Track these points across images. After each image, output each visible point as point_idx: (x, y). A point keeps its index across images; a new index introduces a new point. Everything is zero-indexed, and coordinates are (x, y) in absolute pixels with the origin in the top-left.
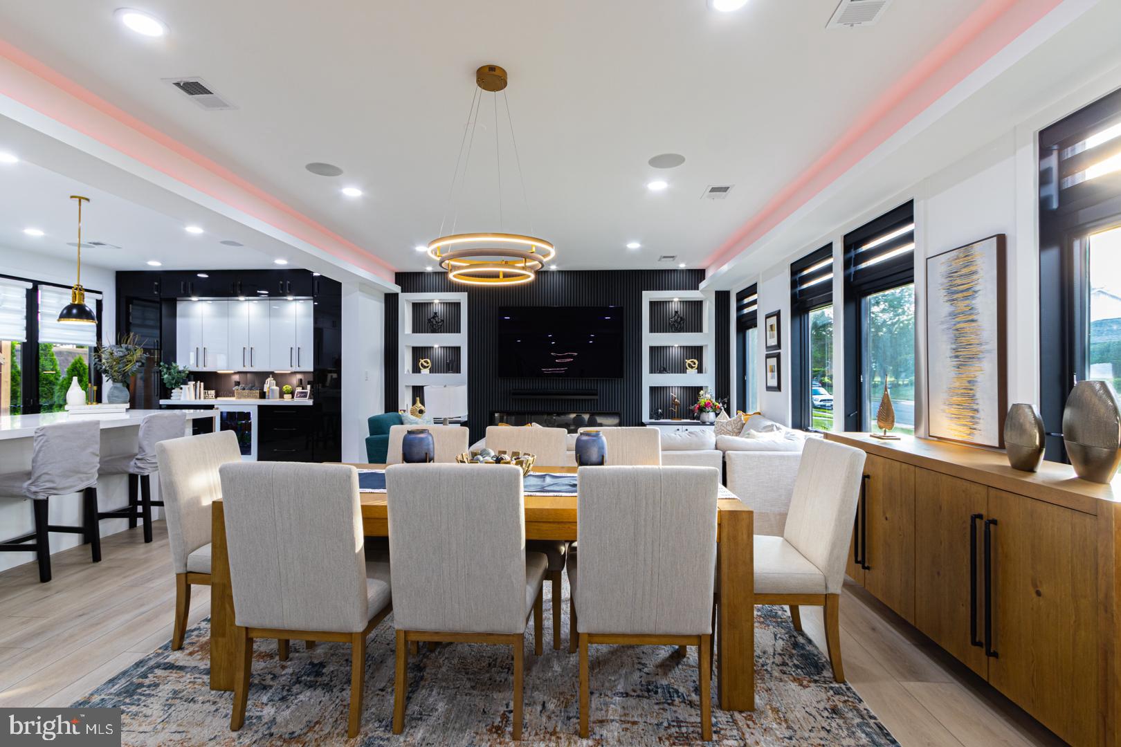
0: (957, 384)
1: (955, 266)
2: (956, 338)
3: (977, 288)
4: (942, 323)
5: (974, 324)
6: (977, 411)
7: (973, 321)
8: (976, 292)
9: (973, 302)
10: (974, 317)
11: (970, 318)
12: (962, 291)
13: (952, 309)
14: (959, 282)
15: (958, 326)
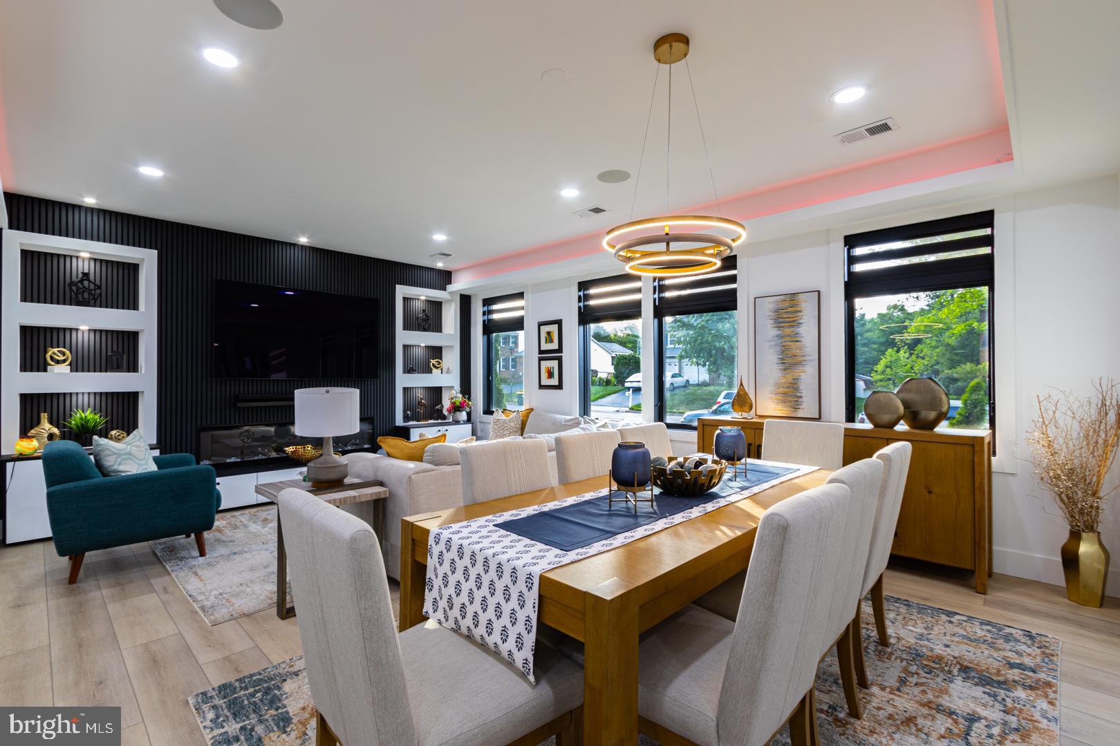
0: (783, 381)
1: (781, 305)
2: (783, 352)
3: (801, 321)
4: (770, 341)
5: (798, 343)
6: (801, 397)
7: (797, 341)
8: (801, 324)
9: (798, 329)
10: (799, 339)
11: (796, 339)
12: (788, 322)
13: (779, 333)
14: (785, 316)
15: (785, 344)
